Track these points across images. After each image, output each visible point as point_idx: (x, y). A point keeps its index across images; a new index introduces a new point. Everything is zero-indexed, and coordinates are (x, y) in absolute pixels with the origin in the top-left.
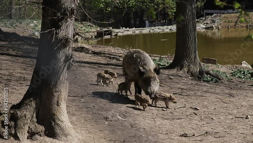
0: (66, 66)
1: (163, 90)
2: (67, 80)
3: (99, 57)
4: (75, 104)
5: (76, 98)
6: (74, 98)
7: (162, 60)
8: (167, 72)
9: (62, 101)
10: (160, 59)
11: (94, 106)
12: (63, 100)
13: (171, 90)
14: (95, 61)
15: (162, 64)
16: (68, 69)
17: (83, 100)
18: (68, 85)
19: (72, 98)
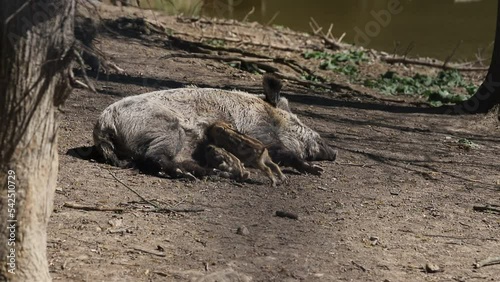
0: (51, 89)
1: (437, 193)
2: (52, 141)
3: (199, 62)
4: (85, 238)
5: (93, 215)
6: (87, 215)
7: (451, 78)
8: (458, 124)
9: (29, 221)
10: (442, 76)
11: (159, 248)
12: (34, 218)
13: (466, 195)
14: (182, 75)
15: (446, 94)
16: (58, 100)
17: (118, 223)
18: (55, 164)
19: (79, 214)
